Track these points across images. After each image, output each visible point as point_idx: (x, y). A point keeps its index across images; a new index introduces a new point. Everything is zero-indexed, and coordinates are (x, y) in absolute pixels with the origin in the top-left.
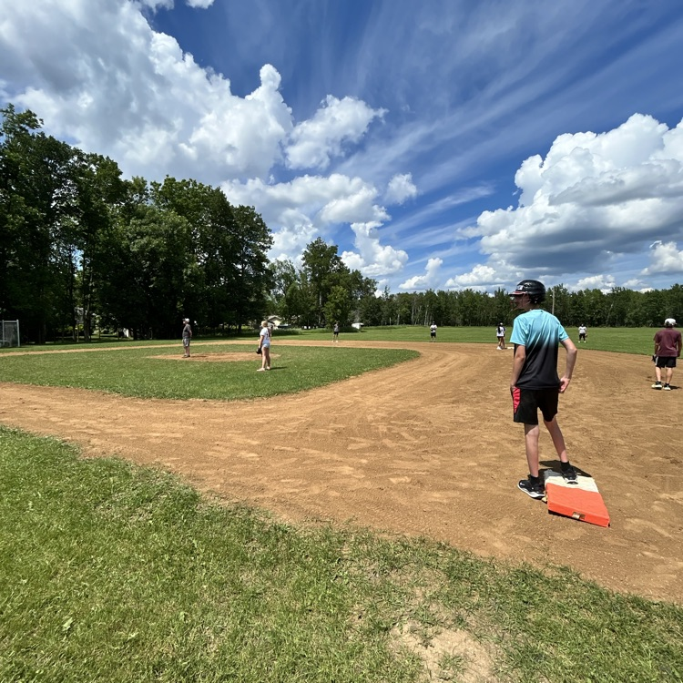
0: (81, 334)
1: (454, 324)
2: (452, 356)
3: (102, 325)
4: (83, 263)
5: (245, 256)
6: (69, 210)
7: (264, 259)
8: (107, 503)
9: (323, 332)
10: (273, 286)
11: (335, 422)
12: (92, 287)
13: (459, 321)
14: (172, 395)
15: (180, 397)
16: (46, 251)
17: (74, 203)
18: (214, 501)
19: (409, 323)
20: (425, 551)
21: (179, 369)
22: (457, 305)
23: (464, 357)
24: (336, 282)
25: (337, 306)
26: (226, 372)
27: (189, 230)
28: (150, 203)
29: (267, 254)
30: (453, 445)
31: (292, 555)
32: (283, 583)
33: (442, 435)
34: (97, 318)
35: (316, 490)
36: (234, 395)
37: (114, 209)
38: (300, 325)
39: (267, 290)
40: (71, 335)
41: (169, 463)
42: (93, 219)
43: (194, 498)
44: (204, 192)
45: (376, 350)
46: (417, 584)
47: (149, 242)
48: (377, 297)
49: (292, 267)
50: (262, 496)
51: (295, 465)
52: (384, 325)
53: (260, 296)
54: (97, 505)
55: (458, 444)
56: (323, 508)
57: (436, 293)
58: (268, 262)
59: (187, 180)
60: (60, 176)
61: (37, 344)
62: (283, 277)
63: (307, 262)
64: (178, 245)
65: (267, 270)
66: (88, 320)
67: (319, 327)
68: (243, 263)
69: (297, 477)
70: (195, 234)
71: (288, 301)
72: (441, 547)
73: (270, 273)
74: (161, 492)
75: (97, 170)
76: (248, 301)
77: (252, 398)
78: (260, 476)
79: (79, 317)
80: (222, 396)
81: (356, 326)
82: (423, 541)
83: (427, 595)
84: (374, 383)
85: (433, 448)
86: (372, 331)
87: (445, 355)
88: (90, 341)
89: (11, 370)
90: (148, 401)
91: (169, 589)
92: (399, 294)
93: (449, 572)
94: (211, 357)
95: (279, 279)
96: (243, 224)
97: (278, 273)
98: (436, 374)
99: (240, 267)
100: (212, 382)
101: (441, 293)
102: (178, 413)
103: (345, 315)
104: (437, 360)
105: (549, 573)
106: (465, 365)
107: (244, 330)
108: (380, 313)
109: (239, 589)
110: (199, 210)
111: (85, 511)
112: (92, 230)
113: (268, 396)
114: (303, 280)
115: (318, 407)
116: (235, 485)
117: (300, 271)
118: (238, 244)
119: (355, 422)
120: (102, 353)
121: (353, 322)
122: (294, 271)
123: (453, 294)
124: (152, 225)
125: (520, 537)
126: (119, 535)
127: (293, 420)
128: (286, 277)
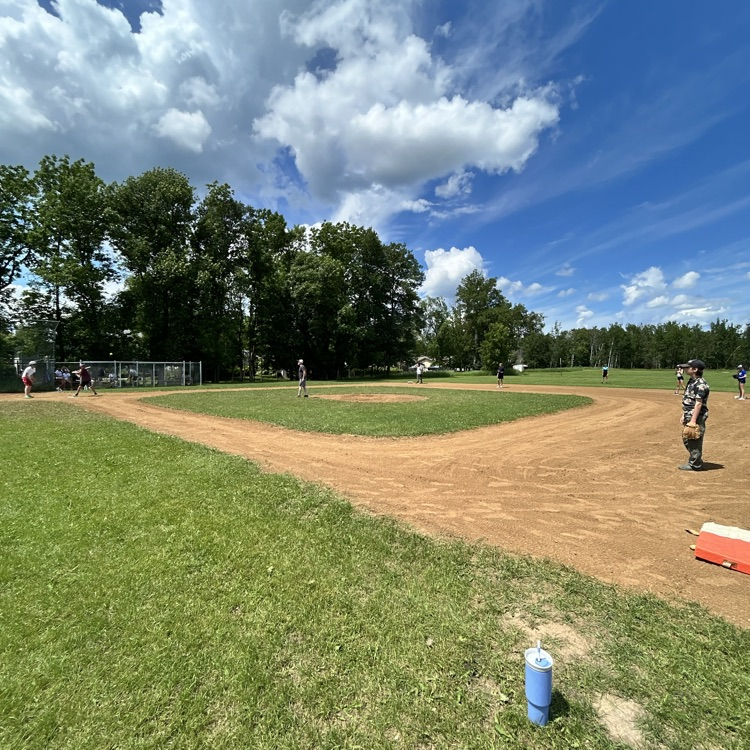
0: (247, 374)
1: (650, 367)
2: (634, 404)
3: (265, 366)
4: (251, 308)
5: (394, 294)
6: (241, 262)
7: (414, 297)
8: (285, 504)
9: (480, 375)
10: (423, 325)
11: (478, 462)
12: (257, 331)
13: (656, 362)
14: (327, 430)
15: (334, 432)
16: (222, 299)
17: (245, 255)
18: (365, 512)
19: (587, 364)
20: (549, 571)
21: (333, 407)
22: (654, 342)
23: (651, 406)
24: (494, 319)
25: (495, 345)
26: (375, 412)
27: (342, 272)
28: (308, 249)
29: (418, 291)
30: (605, 493)
31: (427, 555)
32: (419, 572)
33: (594, 482)
34: (260, 360)
35: (453, 514)
36: (381, 433)
37: (277, 257)
38: (453, 366)
39: (418, 330)
40: (239, 375)
41: (328, 481)
42: (261, 268)
43: (349, 508)
44: (356, 234)
45: (539, 395)
46: (535, 591)
47: (307, 287)
48: (546, 334)
49: (444, 304)
50: (403, 513)
51: (435, 494)
52: (553, 366)
53: (409, 336)
54: (278, 504)
55: (612, 493)
56: (458, 528)
57: (624, 327)
58: (418, 299)
59: (342, 223)
60: (235, 232)
61: (213, 382)
62: (434, 315)
63: (462, 297)
64: (333, 288)
65: (417, 309)
66: (253, 361)
67: (474, 369)
68: (393, 301)
69: (436, 502)
70: (347, 276)
71: (440, 341)
72: (564, 568)
73: (420, 311)
74: (323, 502)
75: (266, 223)
76: (397, 341)
77: (399, 436)
78: (403, 499)
79: (245, 358)
80: (373, 433)
81: (519, 368)
82: (548, 562)
83: (542, 600)
84: (529, 429)
85: (580, 493)
86: (537, 375)
87: (627, 403)
88: (252, 381)
89: (200, 403)
90: (307, 433)
91: (334, 562)
92: (573, 330)
93: (567, 587)
94: (361, 398)
95: (430, 318)
96: (394, 262)
97: (429, 310)
98: (607, 424)
99: (389, 306)
100: (361, 420)
101: (631, 328)
102: (333, 444)
103: (503, 356)
104: (615, 407)
105: (673, 604)
106: (651, 415)
107: (393, 372)
108: (548, 354)
109: (385, 571)
110: (352, 252)
111: (270, 508)
112: (258, 278)
113: (414, 435)
114: (456, 316)
115: (463, 448)
116: (382, 503)
117: (453, 308)
118: (389, 283)
119: (500, 464)
120: (266, 392)
121: (515, 363)
122: (446, 308)
123: (647, 330)
124: (311, 270)
125: (654, 576)
126: (295, 526)
127: (437, 457)
128: (438, 315)
